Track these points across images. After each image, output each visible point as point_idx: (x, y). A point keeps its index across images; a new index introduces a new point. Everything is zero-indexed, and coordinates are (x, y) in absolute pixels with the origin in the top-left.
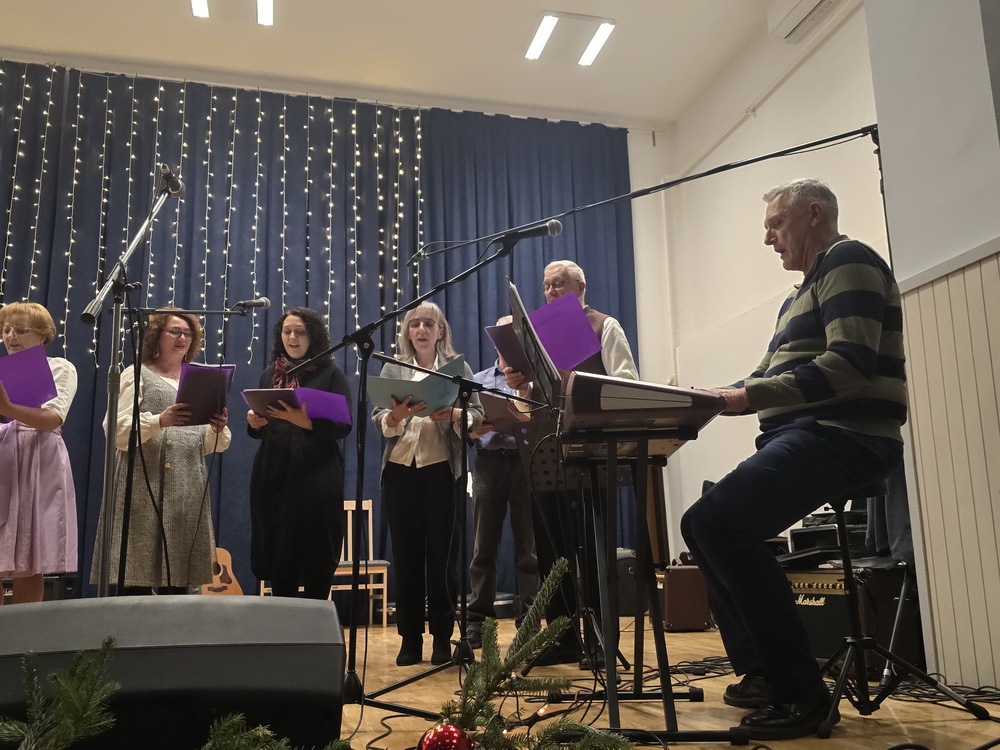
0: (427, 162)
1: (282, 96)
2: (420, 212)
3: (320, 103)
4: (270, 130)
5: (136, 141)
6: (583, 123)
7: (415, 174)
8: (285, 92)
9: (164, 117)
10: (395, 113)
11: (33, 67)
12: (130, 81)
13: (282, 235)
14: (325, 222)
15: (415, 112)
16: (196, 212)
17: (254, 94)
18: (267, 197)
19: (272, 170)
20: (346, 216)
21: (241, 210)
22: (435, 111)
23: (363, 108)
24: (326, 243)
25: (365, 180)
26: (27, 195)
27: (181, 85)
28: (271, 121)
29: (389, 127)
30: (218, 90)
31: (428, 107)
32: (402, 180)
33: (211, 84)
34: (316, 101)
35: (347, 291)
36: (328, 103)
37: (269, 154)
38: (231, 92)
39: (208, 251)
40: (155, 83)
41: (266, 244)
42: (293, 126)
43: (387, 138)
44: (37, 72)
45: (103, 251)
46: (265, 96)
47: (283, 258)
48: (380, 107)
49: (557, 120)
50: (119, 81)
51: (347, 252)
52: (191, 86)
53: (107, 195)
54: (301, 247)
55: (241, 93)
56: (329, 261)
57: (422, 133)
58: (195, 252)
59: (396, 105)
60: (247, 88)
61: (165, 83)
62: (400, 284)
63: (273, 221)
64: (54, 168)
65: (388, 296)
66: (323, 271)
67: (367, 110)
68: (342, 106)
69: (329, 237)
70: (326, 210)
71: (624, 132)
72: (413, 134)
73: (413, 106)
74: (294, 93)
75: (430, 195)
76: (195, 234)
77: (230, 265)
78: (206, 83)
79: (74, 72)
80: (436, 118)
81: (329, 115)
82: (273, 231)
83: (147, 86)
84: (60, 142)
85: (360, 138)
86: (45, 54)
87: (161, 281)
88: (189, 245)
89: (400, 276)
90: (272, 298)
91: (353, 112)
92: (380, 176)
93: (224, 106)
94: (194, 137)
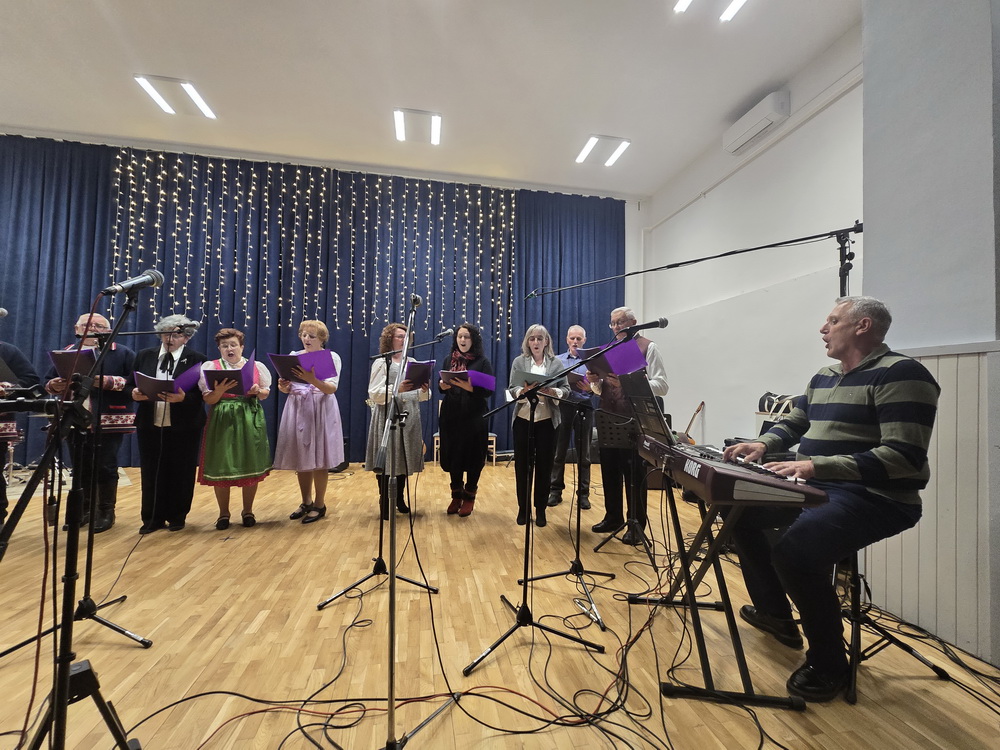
0: (518, 221)
1: (442, 183)
2: (513, 248)
3: (462, 187)
4: (436, 203)
5: (368, 209)
6: (601, 197)
7: (511, 227)
8: (443, 181)
9: (381, 196)
10: (501, 192)
11: (314, 168)
12: (363, 176)
13: (442, 261)
14: (464, 254)
15: (512, 192)
16: (399, 249)
17: (428, 182)
18: (435, 241)
19: (437, 225)
20: (474, 250)
21: (421, 247)
22: (523, 190)
23: (484, 189)
24: (464, 265)
25: (485, 230)
26: (315, 240)
27: (390, 178)
28: (436, 197)
29: (498, 200)
30: (409, 180)
31: (519, 189)
32: (504, 230)
33: (405, 177)
34: (460, 186)
35: (475, 291)
36: (466, 187)
37: (435, 216)
38: (416, 181)
39: (405, 269)
40: (376, 177)
41: (434, 265)
42: (448, 201)
43: (497, 207)
44: (317, 171)
45: (353, 270)
46: (434, 183)
47: (442, 273)
48: (493, 189)
49: (588, 196)
50: (359, 176)
51: (475, 270)
52: (395, 179)
53: (354, 239)
54: (451, 267)
55: (421, 182)
56: (466, 275)
57: (515, 203)
58: (399, 271)
59: (501, 188)
60: (424, 179)
61: (381, 177)
62: (502, 288)
63: (437, 253)
64: (327, 224)
65: (496, 293)
66: (463, 280)
67: (486, 190)
68: (473, 188)
69: (466, 262)
70: (464, 247)
71: (624, 202)
72: (511, 203)
73: (511, 188)
74: (448, 182)
75: (518, 238)
76: (398, 261)
77: (416, 277)
78: (403, 176)
79: (335, 171)
80: (523, 195)
81: (466, 194)
82: (437, 259)
83: (372, 178)
84: (329, 210)
85: (483, 207)
86: (320, 161)
87: (382, 286)
88: (395, 266)
89: (502, 283)
90: (437, 295)
91: (479, 192)
92: (493, 228)
93: (412, 189)
94: (397, 207)
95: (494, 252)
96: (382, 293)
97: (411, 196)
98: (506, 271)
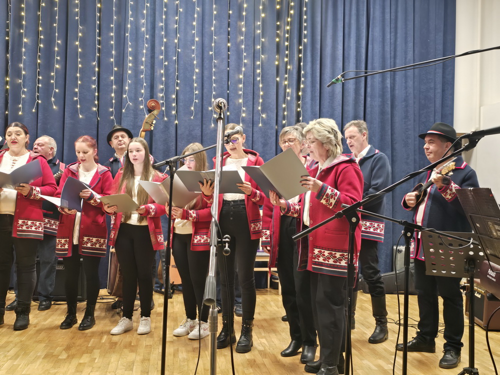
2: (305, 9)
13: (213, 29)
14: (240, 18)
16: (157, 13)
24: (241, 33)
35: (255, 67)
39: (165, 40)
45: (99, 41)
47: (213, 45)
54: (225, 36)
56: (243, 47)
58: (157, 41)
62: (290, 62)
63: (207, 18)
65: (282, 70)
66: (239, 53)
69: (244, 29)
70: (240, 9)
76: (156, 29)
77: (179, 50)
82: (206, 26)
87: (136, 61)
88: (153, 36)
89: (291, 56)
90: (206, 73)
96: (137, 72)
98: (295, 41)
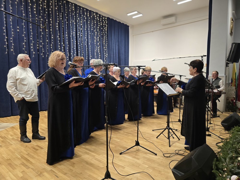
0: (107, 27)
5: (67, 14)
6: (125, 24)
7: (106, 29)
8: (88, 9)
9: (71, 10)
10: (103, 17)
16: (77, 31)
18: (87, 30)
19: (88, 25)
20: (98, 35)
21: (84, 32)
22: (108, 17)
25: (100, 29)
26: (49, 22)
27: (73, 3)
28: (87, 15)
29: (102, 19)
30: (79, 6)
31: (107, 17)
32: (104, 29)
34: (93, 12)
37: (87, 21)
38: (81, 7)
40: (69, 2)
41: (87, 39)
42: (90, 16)
43: (102, 21)
45: (63, 37)
46: (86, 9)
48: (101, 15)
49: (122, 23)
51: (98, 42)
52: (75, 4)
53: (63, 25)
57: (107, 21)
58: (77, 39)
59: (103, 15)
60: (83, 7)
61: (71, 2)
67: (100, 15)
68: (97, 14)
69: (96, 39)
71: (129, 26)
73: (105, 16)
74: (90, 10)
75: (107, 33)
76: (77, 36)
78: (77, 4)
80: (108, 19)
81: (94, 15)
91: (98, 15)
92: (102, 28)
93: (80, 10)
94: (76, 15)
95: (103, 36)
97: (79, 11)
